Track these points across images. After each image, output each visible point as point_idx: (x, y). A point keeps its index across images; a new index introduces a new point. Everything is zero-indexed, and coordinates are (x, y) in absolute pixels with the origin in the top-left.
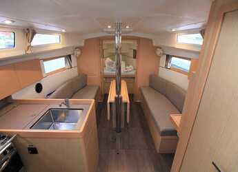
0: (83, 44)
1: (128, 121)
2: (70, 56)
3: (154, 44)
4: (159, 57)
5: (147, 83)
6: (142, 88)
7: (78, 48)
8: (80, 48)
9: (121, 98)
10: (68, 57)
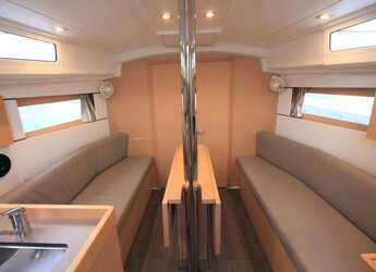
0: (118, 73)
1: (218, 251)
2: (91, 95)
3: (265, 69)
4: (276, 94)
5: (253, 150)
6: (242, 162)
7: (108, 80)
8: (112, 81)
9: (199, 191)
10: (88, 99)
